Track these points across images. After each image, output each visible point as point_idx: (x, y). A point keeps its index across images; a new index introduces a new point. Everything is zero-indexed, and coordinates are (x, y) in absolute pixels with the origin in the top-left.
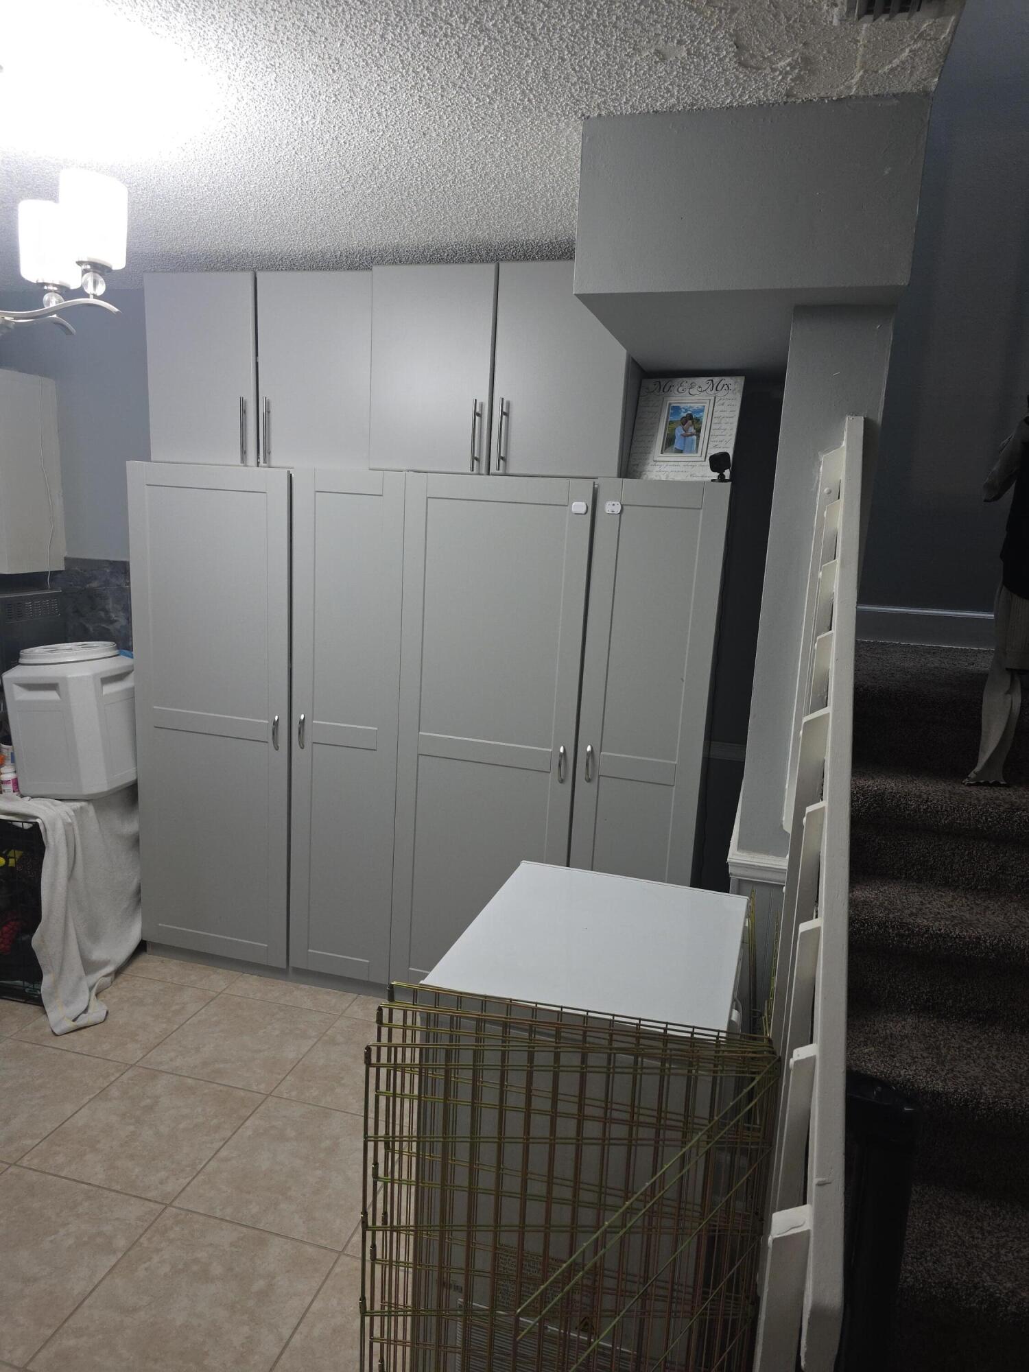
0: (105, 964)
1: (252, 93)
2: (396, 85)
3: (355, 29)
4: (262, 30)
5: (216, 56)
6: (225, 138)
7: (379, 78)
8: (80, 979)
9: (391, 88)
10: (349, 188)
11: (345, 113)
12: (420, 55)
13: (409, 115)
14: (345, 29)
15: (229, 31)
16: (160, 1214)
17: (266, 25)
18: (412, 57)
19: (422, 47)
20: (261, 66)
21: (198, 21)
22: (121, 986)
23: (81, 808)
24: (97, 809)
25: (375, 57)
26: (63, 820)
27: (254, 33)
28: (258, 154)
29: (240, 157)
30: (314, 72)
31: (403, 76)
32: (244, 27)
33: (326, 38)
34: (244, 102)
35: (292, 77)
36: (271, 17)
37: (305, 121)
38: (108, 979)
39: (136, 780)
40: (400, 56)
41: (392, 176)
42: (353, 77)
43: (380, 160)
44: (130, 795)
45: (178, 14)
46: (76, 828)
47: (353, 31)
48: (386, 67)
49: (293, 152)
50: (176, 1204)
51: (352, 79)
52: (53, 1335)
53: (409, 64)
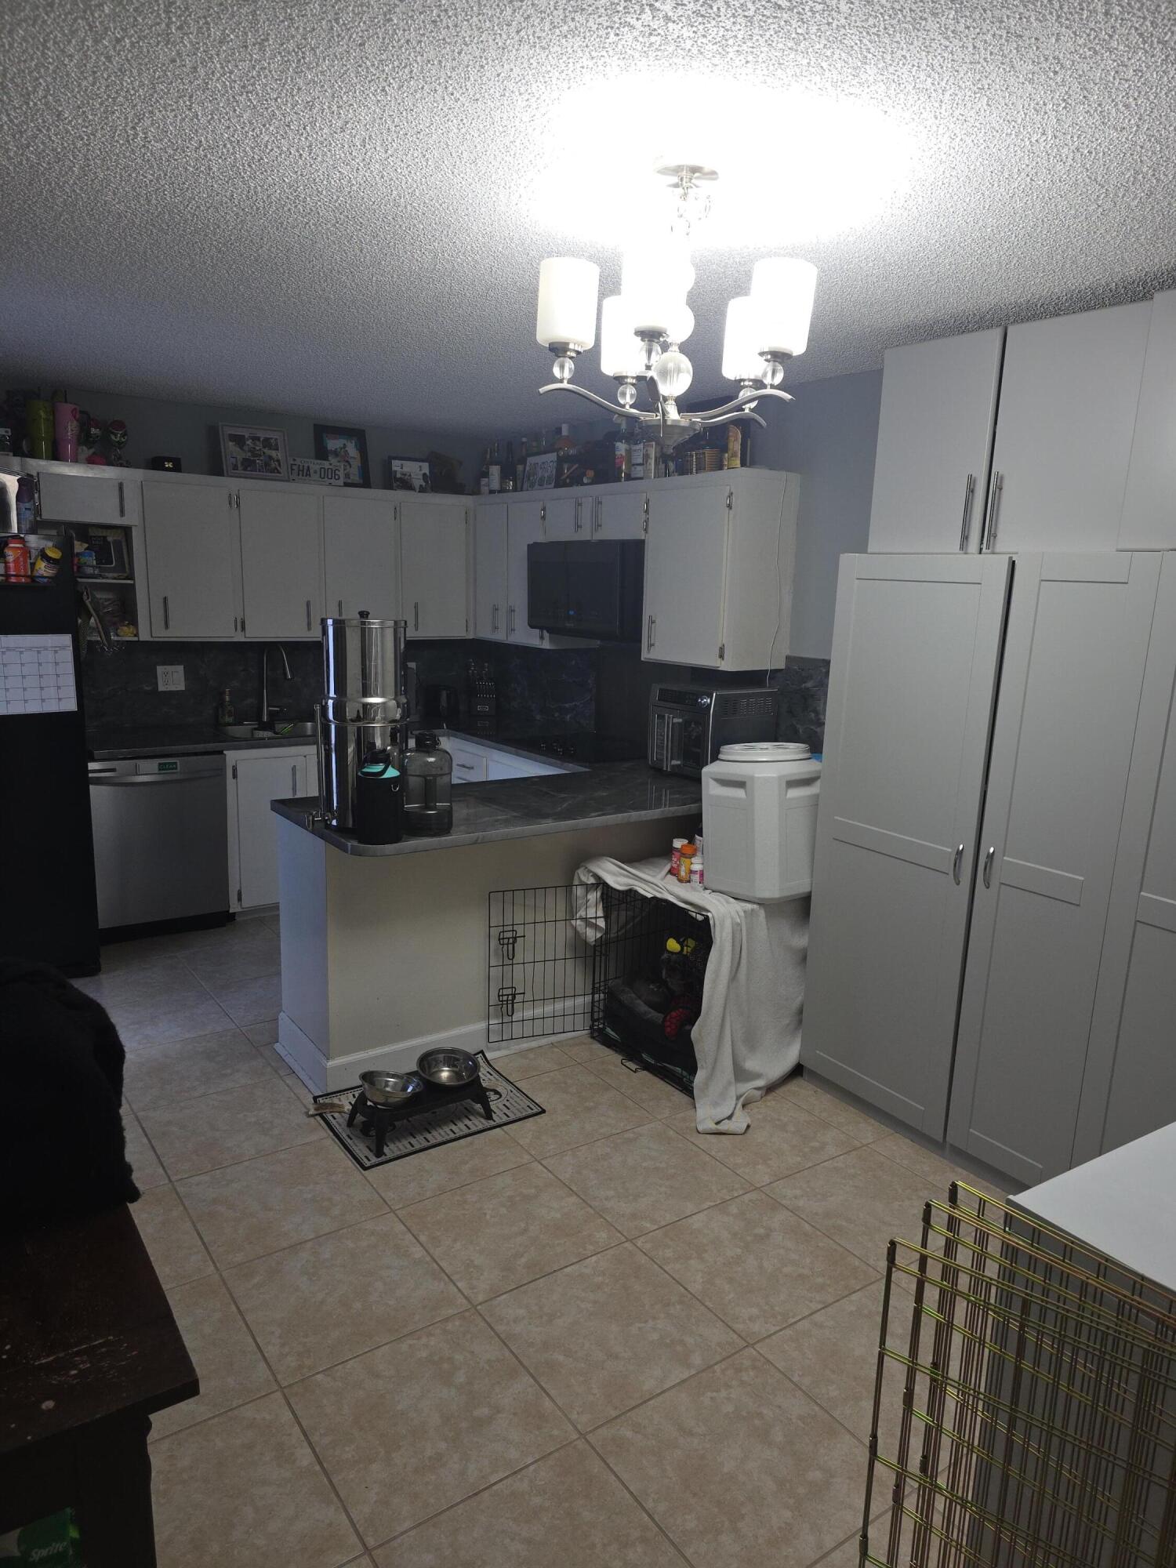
0: (758, 1076)
1: (965, 126)
2: (1140, 66)
3: (1070, 16)
4: (959, 55)
5: (916, 97)
6: (947, 185)
7: (1115, 64)
8: (730, 1083)
9: (1134, 71)
10: (1109, 205)
11: (1081, 118)
12: (1163, 20)
13: (1167, 96)
14: (1056, 20)
15: (924, 66)
16: (741, 1350)
17: (963, 46)
18: (1152, 26)
19: (1163, 9)
20: (969, 94)
21: (889, 68)
22: (769, 1104)
23: (752, 910)
24: (769, 916)
25: (1104, 40)
26: (732, 918)
27: (953, 60)
28: (987, 193)
29: (967, 200)
30: (1031, 81)
31: (1146, 52)
32: (939, 57)
33: (1036, 39)
34: (958, 139)
35: (1007, 95)
36: (967, 36)
37: (1033, 140)
38: (758, 1093)
39: (811, 892)
40: (1136, 29)
41: (1162, 177)
42: (1081, 73)
43: (1141, 161)
44: (802, 907)
45: (867, 67)
46: (744, 929)
47: (1067, 19)
48: (1121, 47)
49: (1028, 179)
50: (757, 1347)
51: (1080, 75)
52: (616, 1418)
53: (1152, 35)
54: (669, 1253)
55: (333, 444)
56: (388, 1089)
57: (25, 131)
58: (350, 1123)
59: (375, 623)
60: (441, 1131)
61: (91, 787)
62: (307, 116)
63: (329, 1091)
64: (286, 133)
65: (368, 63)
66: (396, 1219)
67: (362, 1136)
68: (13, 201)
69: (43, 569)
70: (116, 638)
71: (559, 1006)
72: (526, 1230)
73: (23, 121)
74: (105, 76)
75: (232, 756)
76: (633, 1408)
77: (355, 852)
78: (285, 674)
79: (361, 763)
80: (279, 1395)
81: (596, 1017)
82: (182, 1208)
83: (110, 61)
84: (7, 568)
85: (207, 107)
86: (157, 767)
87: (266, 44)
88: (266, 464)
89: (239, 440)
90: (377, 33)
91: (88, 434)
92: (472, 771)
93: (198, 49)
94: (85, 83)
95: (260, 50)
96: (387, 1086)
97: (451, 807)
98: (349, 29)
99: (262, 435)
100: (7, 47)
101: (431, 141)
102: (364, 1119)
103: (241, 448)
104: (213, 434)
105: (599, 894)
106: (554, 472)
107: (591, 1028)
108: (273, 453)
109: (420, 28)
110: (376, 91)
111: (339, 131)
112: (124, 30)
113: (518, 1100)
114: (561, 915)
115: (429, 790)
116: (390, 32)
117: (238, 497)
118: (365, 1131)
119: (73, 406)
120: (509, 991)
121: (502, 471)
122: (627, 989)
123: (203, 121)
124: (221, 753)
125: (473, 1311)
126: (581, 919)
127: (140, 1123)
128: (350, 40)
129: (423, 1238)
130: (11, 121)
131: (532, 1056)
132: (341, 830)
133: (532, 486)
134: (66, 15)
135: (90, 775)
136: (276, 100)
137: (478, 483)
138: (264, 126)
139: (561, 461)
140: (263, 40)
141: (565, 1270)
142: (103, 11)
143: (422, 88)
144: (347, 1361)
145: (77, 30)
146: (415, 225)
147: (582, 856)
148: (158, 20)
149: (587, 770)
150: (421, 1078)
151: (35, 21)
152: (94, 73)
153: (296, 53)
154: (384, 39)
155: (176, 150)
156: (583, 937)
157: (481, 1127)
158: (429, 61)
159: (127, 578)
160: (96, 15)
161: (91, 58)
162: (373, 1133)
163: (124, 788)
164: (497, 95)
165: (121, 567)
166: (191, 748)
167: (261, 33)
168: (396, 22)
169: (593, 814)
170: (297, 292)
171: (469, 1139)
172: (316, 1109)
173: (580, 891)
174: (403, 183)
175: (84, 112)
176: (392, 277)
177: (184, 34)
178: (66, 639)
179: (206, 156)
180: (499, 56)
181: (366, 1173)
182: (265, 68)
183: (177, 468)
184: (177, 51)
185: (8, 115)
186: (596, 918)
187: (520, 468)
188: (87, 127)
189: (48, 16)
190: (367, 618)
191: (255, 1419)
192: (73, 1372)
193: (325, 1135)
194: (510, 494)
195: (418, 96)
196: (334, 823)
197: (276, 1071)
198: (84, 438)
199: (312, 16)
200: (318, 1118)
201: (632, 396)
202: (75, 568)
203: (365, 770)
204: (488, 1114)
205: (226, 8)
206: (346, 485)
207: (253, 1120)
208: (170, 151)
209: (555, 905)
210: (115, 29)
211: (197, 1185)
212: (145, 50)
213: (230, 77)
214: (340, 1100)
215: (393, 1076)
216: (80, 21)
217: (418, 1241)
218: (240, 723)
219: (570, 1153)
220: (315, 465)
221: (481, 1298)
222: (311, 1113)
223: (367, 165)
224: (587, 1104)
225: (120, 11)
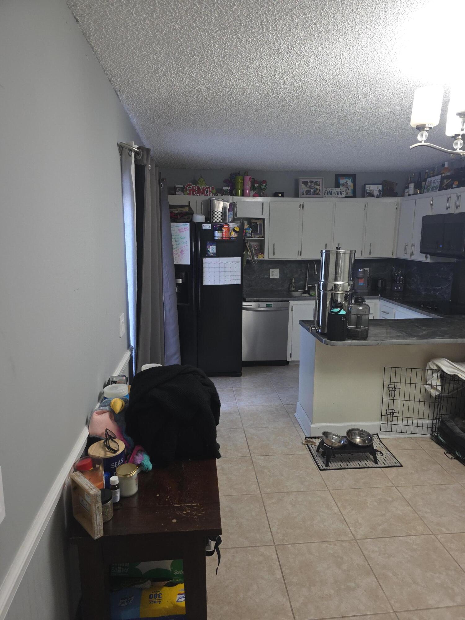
52: (413, 610)
54: (453, 546)
55: (342, 181)
56: (333, 441)
57: (223, 81)
58: (318, 450)
59: (342, 252)
60: (354, 463)
61: (243, 311)
62: (317, 51)
63: (311, 436)
64: (310, 60)
65: (337, 24)
66: (329, 494)
67: (321, 456)
68: (224, 106)
69: (233, 235)
70: (257, 259)
71: (415, 422)
72: (384, 515)
73: (222, 77)
74: (245, 54)
75: (292, 303)
76: (422, 609)
77: (326, 343)
78: (315, 272)
79: (332, 307)
80: (273, 547)
81: (434, 430)
82: (253, 467)
83: (246, 49)
84: (222, 235)
85: (280, 57)
86: (265, 305)
87: (298, 27)
88: (315, 192)
89: (305, 183)
90: (339, 10)
91: (254, 186)
92: (388, 314)
93: (274, 36)
94: (239, 59)
95: (296, 30)
96: (333, 439)
97: (368, 329)
98: (328, 12)
99: (314, 180)
100: (214, 52)
101: (368, 49)
102: (323, 451)
103: (306, 186)
104: (297, 182)
105: (439, 375)
106: (439, 184)
107: (431, 434)
108: (318, 187)
109: (357, 3)
110: (342, 34)
111: (330, 54)
112: (248, 36)
113: (390, 458)
114: (419, 381)
115: (359, 321)
116: (345, 8)
117: (303, 205)
118: (323, 455)
119: (250, 177)
120: (392, 411)
121: (415, 186)
122: (451, 420)
123: (280, 63)
124: (288, 301)
125: (355, 541)
126: (429, 385)
127: (244, 432)
128: (329, 16)
129: (339, 505)
130: (219, 78)
131: (400, 441)
132: (322, 334)
133: (428, 191)
134: (229, 35)
135: (243, 307)
136: (304, 48)
137: (404, 192)
138: (301, 59)
139: (442, 179)
140: (296, 26)
141: (400, 537)
142: (241, 30)
143: (361, 28)
144: (301, 543)
145: (234, 40)
146: (366, 86)
147: (432, 356)
148: (259, 29)
149: (441, 317)
150: (348, 439)
151: (220, 40)
152: (241, 54)
153: (309, 28)
154: (342, 12)
155: (272, 76)
156: (430, 393)
157: (371, 466)
158: (362, 16)
159: (262, 237)
160: (239, 33)
161: (239, 49)
162: (325, 457)
163: (256, 312)
164: (394, 22)
165: (261, 233)
166: (277, 299)
167: (295, 23)
168: (346, 3)
169: (438, 338)
170: (323, 122)
171: (366, 469)
172: (306, 442)
173: (429, 372)
174: (359, 69)
175: (240, 69)
176: (359, 109)
177: (268, 31)
178: (239, 259)
179: (282, 76)
180: (392, 5)
181: (321, 472)
182: (298, 37)
183: (283, 196)
184: (267, 38)
185: (218, 76)
186: (437, 385)
187: (423, 183)
188: (242, 75)
189: (224, 37)
190: (339, 249)
191: (264, 553)
192: (184, 512)
193: (307, 452)
194: (418, 195)
195: (360, 31)
196: (320, 331)
197: (293, 424)
198: (253, 188)
199: (313, 11)
200: (306, 445)
201: (461, 144)
202: (244, 234)
203: (332, 311)
204: (376, 461)
205: (281, 17)
206: (346, 197)
207: (282, 440)
208: (270, 77)
209: (417, 377)
210: (245, 36)
211: (259, 459)
212: (256, 41)
213: (286, 43)
214: (315, 441)
215: (336, 436)
216: (234, 36)
217: (337, 505)
218: (297, 291)
219: (411, 487)
220: (334, 190)
221: (359, 537)
222: (303, 443)
223: (343, 66)
224: (424, 468)
225: (246, 29)
